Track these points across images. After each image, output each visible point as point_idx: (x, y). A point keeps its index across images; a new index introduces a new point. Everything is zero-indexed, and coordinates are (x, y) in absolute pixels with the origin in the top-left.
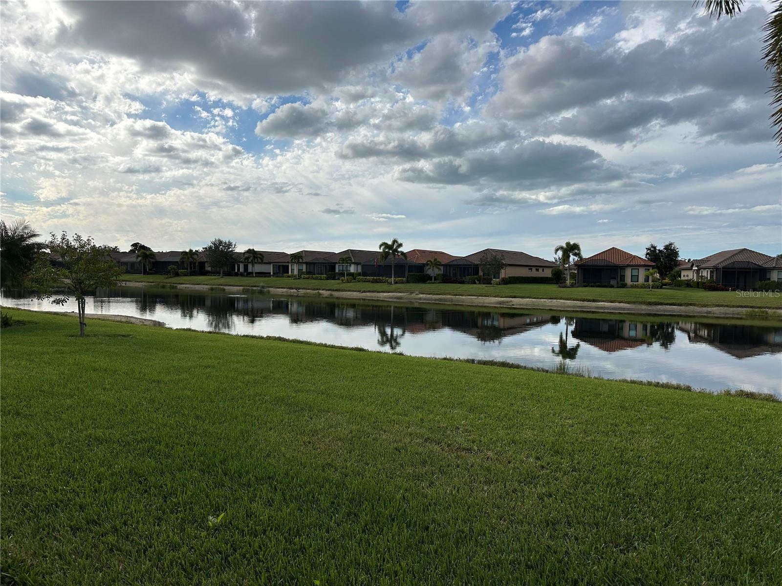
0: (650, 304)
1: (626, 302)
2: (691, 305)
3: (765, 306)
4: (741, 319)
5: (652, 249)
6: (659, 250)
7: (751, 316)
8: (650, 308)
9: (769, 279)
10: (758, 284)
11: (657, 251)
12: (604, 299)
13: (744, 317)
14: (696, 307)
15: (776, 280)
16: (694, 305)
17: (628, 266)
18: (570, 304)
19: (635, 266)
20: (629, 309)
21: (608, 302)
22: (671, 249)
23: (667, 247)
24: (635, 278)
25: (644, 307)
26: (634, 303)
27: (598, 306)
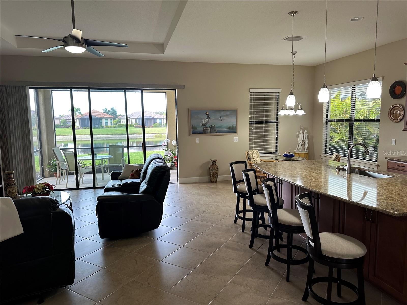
0: (119, 135)
1: (109, 135)
2: (135, 134)
3: (160, 133)
4: (154, 138)
5: (105, 110)
6: (108, 110)
7: (157, 137)
8: (120, 136)
9: (156, 122)
10: (153, 125)
11: (108, 111)
12: (99, 134)
13: (155, 137)
14: (137, 135)
15: (159, 123)
16: (136, 134)
17: (103, 118)
18: (84, 137)
19: (106, 118)
20: (112, 137)
21: (101, 135)
22: (113, 110)
23: (112, 109)
24: (106, 124)
25: (117, 136)
26: (113, 135)
27: (98, 137)
